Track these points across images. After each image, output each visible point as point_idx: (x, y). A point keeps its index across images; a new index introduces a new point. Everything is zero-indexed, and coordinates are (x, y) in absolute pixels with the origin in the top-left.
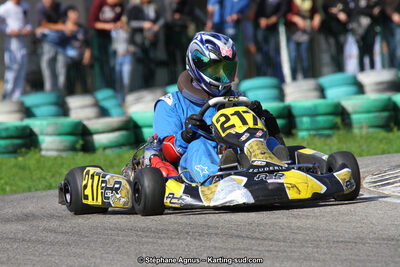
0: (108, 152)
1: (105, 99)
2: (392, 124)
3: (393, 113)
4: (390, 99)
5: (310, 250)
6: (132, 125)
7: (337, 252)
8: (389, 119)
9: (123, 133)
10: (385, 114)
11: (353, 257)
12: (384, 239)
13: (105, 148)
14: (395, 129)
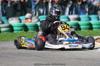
0: (4, 33)
1: (4, 19)
2: (78, 29)
3: (78, 26)
4: (77, 23)
5: (58, 61)
6: (11, 26)
7: (65, 62)
8: (77, 28)
9: (9, 28)
10: (76, 26)
11: (69, 63)
12: (77, 59)
13: (4, 32)
14: (78, 30)
